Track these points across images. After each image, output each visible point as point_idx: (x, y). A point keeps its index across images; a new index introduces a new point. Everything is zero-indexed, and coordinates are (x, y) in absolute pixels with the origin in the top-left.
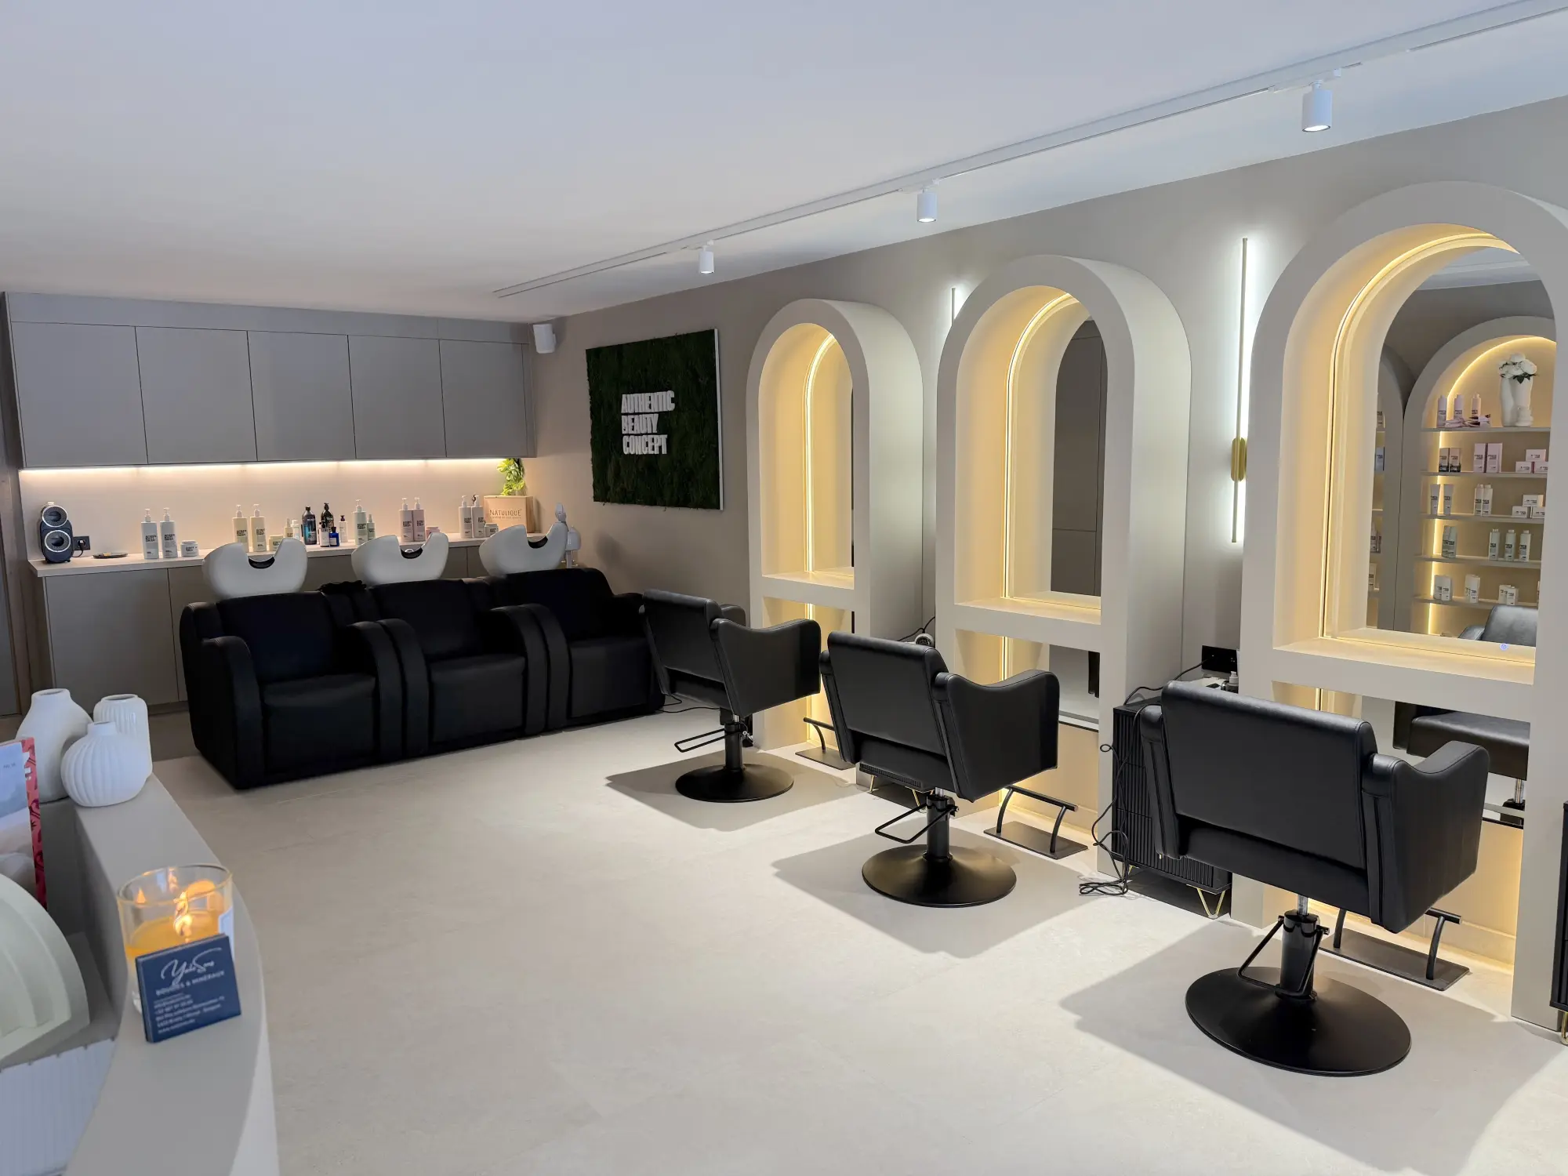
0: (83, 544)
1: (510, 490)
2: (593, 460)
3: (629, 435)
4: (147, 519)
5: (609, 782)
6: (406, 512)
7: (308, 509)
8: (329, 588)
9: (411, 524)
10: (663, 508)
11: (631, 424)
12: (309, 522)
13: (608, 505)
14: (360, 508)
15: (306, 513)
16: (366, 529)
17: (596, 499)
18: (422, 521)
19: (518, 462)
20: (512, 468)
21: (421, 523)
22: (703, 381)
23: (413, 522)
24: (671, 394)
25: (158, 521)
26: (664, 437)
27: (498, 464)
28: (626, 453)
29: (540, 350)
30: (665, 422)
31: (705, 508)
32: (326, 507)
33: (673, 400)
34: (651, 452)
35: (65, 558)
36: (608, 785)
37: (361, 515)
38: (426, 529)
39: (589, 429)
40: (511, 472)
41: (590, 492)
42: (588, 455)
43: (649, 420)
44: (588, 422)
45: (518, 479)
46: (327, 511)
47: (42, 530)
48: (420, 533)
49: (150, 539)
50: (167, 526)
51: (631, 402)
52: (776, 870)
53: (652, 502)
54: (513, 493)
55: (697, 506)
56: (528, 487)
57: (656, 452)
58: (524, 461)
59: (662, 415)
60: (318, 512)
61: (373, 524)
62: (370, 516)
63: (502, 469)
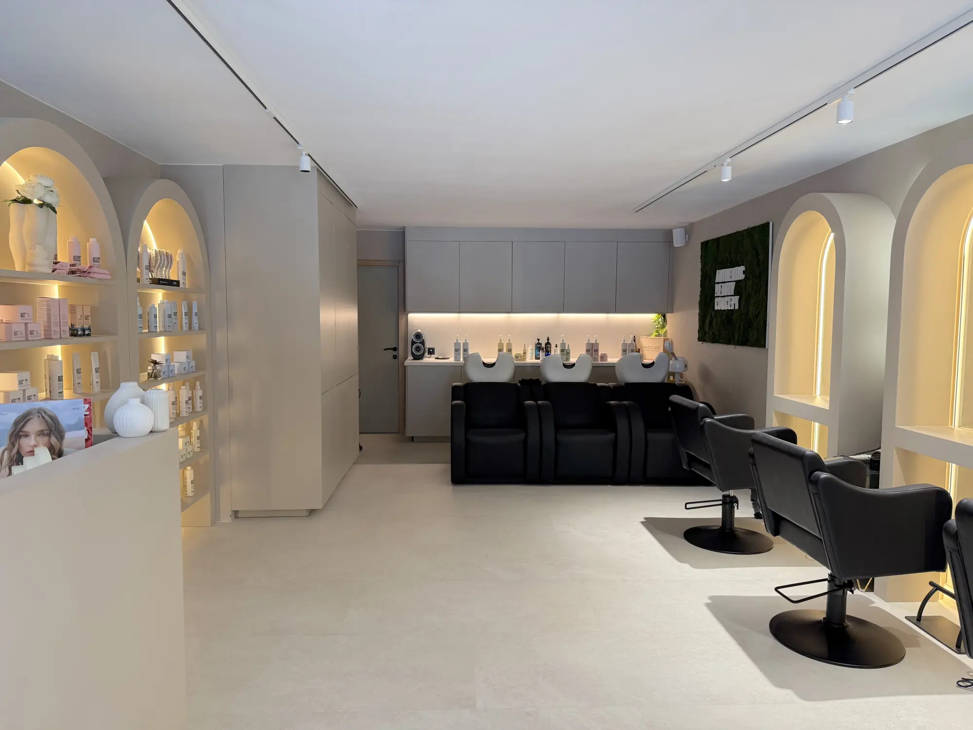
0: (431, 352)
1: (657, 334)
2: (699, 314)
3: (718, 297)
4: (457, 340)
5: (644, 520)
6: (588, 344)
7: (538, 340)
8: (523, 382)
9: (591, 351)
10: (734, 346)
11: (720, 289)
12: (538, 347)
13: (705, 344)
14: (563, 340)
15: (537, 342)
16: (565, 352)
17: (700, 339)
18: (597, 350)
19: (664, 316)
20: (660, 320)
21: (597, 351)
22: (761, 258)
23: (592, 349)
24: (743, 268)
25: (462, 342)
26: (738, 297)
27: (652, 317)
28: (716, 309)
29: (676, 245)
30: (740, 288)
31: (757, 347)
32: (548, 339)
33: (744, 272)
34: (729, 308)
35: (421, 357)
36: (642, 523)
37: (563, 344)
38: (600, 354)
39: (699, 293)
40: (659, 323)
41: (696, 335)
42: (697, 311)
43: (729, 286)
44: (699, 289)
45: (663, 327)
46: (548, 341)
47: (413, 343)
48: (596, 357)
49: (457, 350)
50: (466, 344)
51: (722, 275)
52: (709, 601)
53: (728, 342)
54: (659, 335)
55: (752, 346)
56: (668, 331)
57: (732, 308)
58: (668, 316)
59: (738, 283)
60: (543, 342)
61: (569, 350)
62: (568, 345)
63: (654, 320)
